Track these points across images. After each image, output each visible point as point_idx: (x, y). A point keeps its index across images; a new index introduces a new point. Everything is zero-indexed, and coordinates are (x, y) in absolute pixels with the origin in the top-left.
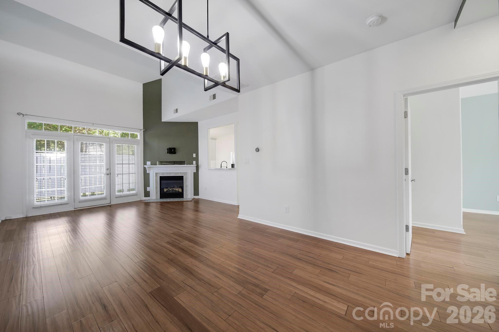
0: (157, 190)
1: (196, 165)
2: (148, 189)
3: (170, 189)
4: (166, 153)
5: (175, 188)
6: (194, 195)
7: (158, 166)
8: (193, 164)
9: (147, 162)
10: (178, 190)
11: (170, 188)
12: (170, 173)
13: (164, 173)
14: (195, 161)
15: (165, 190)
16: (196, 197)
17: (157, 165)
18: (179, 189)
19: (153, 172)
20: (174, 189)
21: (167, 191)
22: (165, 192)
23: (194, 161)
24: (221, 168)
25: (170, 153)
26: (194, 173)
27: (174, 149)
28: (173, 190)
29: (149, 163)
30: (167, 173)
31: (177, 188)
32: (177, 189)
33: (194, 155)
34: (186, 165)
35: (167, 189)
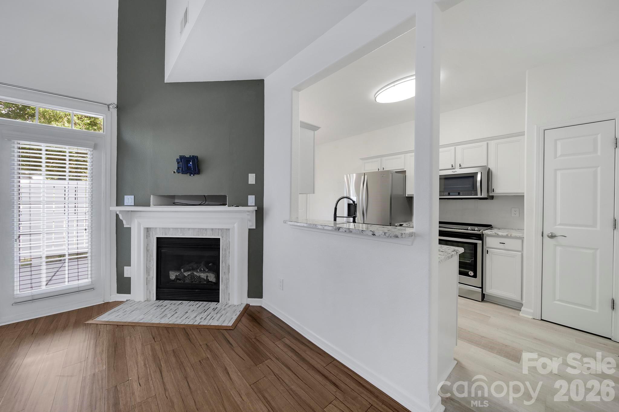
0: (149, 275)
1: (256, 208)
2: (127, 272)
3: (186, 274)
4: (175, 171)
5: (197, 272)
6: (249, 296)
7: (152, 208)
8: (247, 205)
9: (126, 197)
10: (207, 276)
11: (185, 271)
12: (184, 229)
13: (169, 228)
14: (254, 196)
15: (173, 275)
16: (254, 302)
17: (149, 205)
18: (209, 274)
19: (139, 224)
20: (195, 273)
21: (177, 278)
22: (173, 281)
23: (249, 196)
24: (335, 220)
25: (183, 173)
26: (250, 230)
27: (195, 159)
28: (192, 276)
29: (129, 199)
30: (176, 229)
31: (204, 271)
32: (203, 275)
33: (252, 179)
34: (227, 206)
35: (178, 274)
